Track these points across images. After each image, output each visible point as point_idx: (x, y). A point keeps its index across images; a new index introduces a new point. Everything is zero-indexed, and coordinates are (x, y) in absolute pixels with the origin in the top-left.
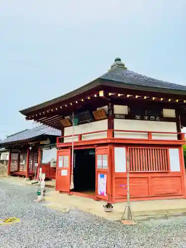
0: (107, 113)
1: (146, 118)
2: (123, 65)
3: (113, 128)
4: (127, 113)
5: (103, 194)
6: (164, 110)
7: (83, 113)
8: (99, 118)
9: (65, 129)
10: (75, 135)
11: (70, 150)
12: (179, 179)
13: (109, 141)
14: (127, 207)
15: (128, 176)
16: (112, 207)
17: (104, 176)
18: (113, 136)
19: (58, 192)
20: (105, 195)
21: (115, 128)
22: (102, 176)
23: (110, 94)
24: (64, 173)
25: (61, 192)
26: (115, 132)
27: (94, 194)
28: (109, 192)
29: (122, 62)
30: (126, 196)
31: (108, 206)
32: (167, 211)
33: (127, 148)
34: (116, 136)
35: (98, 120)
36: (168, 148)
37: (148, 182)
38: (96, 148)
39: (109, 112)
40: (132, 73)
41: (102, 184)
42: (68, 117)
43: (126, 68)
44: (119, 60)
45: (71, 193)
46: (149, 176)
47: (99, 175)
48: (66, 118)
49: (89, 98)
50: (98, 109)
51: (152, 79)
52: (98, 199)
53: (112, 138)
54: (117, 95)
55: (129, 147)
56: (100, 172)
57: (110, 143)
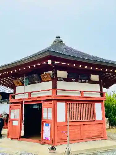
0: (52, 76)
1: (80, 80)
2: (62, 41)
3: (56, 88)
4: (66, 77)
5: (47, 139)
6: (91, 75)
7: (33, 75)
8: (45, 80)
9: (17, 88)
10: (25, 93)
11: (20, 105)
12: (102, 125)
13: (53, 98)
14: (67, 149)
15: (68, 124)
16: (56, 149)
17: (48, 125)
18: (56, 94)
19: (10, 139)
20: (49, 140)
21: (58, 88)
22: (47, 125)
23: (56, 62)
24: (15, 123)
25: (12, 139)
26: (57, 91)
27: (40, 139)
28: (53, 137)
29: (61, 39)
30: (67, 139)
31: (53, 148)
32: (95, 149)
33: (66, 103)
34: (58, 94)
35: (44, 81)
36: (94, 103)
37: (80, 128)
38: (43, 103)
39: (53, 76)
40: (68, 48)
41: (46, 131)
42: (20, 78)
43: (64, 44)
44: (59, 37)
45: (21, 139)
46: (81, 123)
47: (44, 124)
48: (17, 79)
49: (39, 64)
50: (44, 73)
51: (83, 53)
52: (44, 143)
53: (55, 95)
54: (61, 63)
55: (67, 102)
56: (45, 122)
57: (54, 99)
